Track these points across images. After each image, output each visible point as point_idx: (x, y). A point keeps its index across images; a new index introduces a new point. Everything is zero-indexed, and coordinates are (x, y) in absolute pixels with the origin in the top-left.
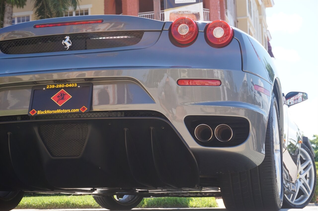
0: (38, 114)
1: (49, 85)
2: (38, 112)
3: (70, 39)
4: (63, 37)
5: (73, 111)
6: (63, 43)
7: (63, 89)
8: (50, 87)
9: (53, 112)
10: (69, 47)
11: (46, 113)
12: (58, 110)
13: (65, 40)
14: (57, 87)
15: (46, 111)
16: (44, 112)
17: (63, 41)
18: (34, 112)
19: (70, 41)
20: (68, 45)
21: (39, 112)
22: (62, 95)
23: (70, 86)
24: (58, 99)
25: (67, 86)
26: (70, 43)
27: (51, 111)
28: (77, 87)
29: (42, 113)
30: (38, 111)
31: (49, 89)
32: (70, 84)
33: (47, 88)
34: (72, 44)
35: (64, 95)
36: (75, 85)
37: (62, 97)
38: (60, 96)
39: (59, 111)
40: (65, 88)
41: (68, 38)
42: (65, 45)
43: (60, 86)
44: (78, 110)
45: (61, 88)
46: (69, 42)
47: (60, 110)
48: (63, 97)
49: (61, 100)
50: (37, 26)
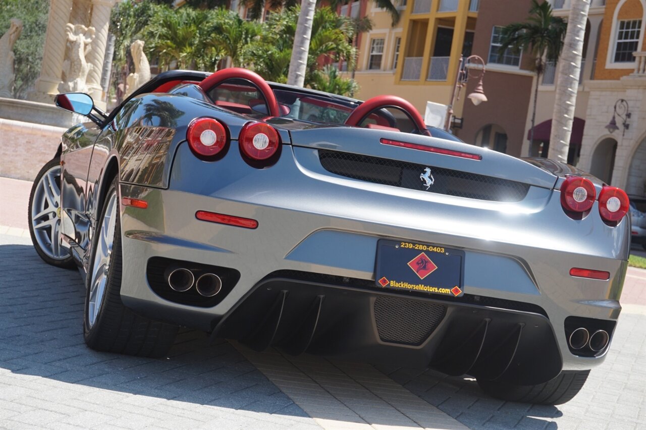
0: (391, 285)
1: (405, 242)
2: (391, 283)
3: (432, 173)
4: (421, 169)
5: (441, 290)
6: (421, 177)
7: (423, 253)
8: (405, 245)
9: (413, 287)
10: (431, 185)
11: (402, 286)
12: (420, 285)
13: (425, 172)
14: (416, 248)
15: (403, 283)
16: (400, 285)
17: (422, 174)
18: (384, 282)
19: (432, 177)
20: (429, 183)
21: (393, 284)
22: (422, 261)
23: (435, 250)
24: (418, 266)
25: (431, 249)
26: (432, 180)
27: (409, 285)
28: (444, 254)
29: (397, 285)
30: (391, 281)
31: (405, 248)
32: (435, 248)
33: (402, 246)
34: (434, 182)
35: (426, 262)
36: (441, 250)
37: (423, 265)
38: (420, 263)
39: (421, 288)
40: (427, 252)
41: (428, 170)
42: (424, 182)
43: (421, 247)
44: (449, 290)
45: (422, 251)
46: (430, 177)
47: (423, 286)
48: (425, 265)
49: (421, 269)
50: (384, 141)
